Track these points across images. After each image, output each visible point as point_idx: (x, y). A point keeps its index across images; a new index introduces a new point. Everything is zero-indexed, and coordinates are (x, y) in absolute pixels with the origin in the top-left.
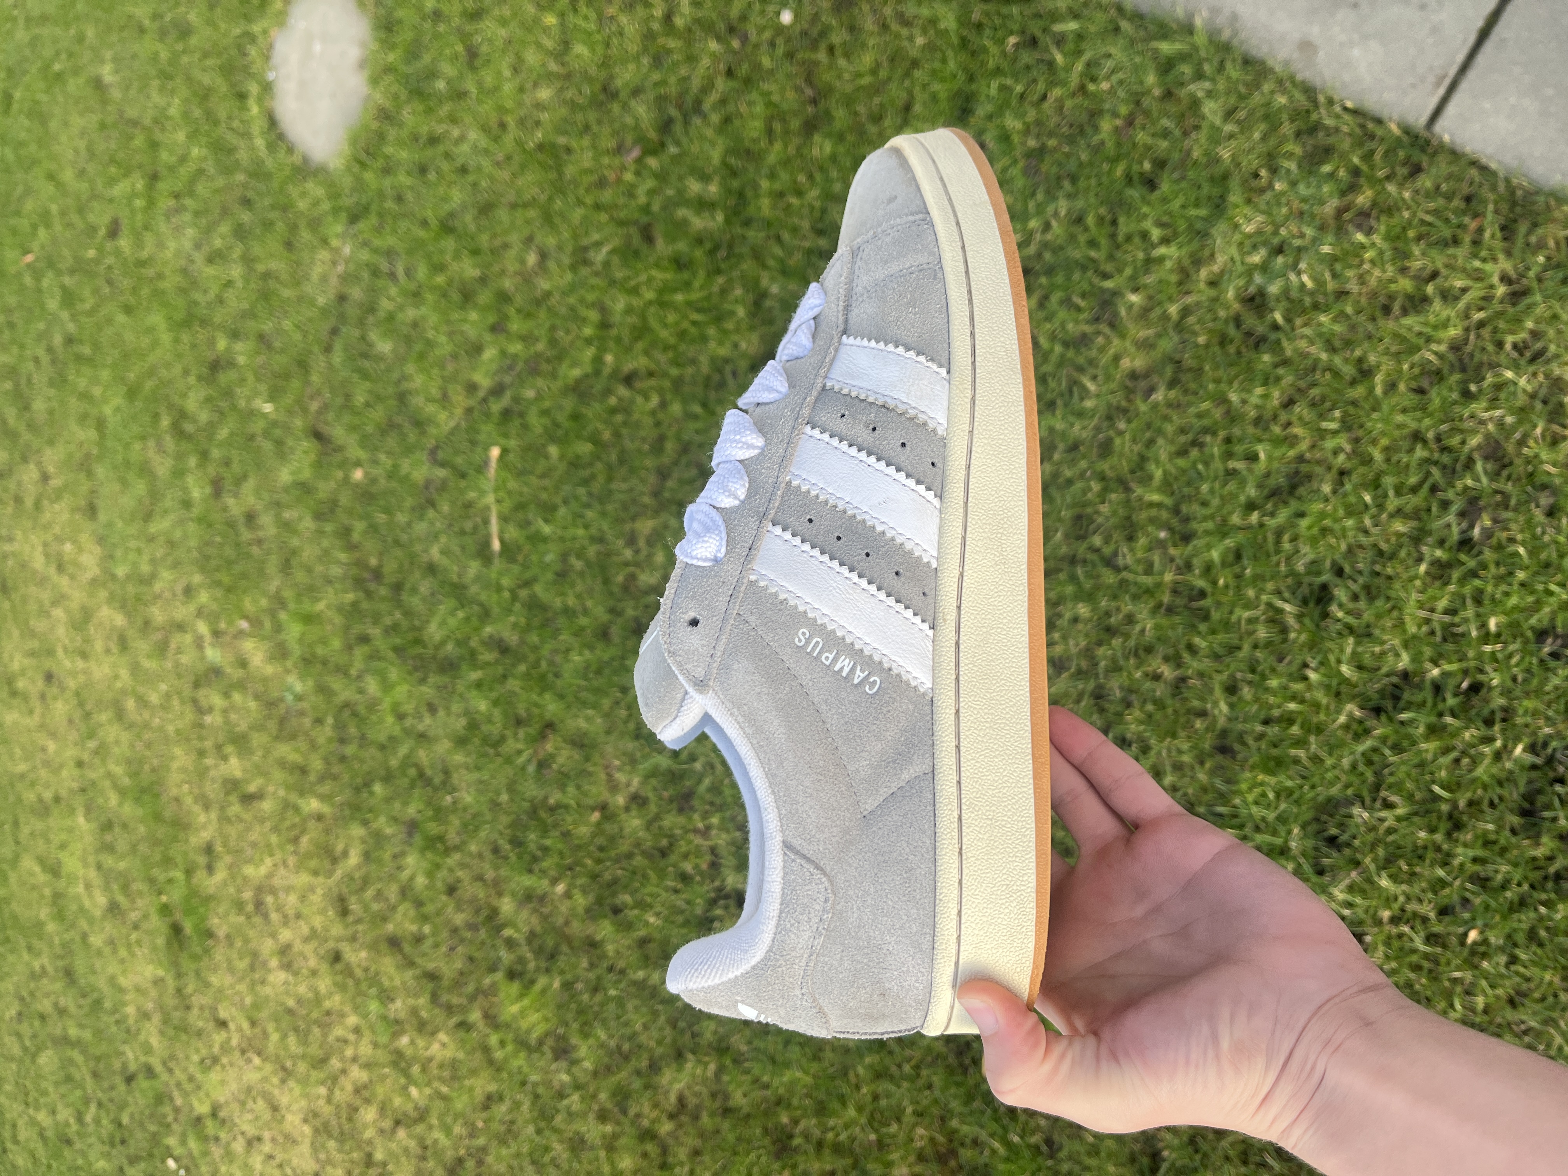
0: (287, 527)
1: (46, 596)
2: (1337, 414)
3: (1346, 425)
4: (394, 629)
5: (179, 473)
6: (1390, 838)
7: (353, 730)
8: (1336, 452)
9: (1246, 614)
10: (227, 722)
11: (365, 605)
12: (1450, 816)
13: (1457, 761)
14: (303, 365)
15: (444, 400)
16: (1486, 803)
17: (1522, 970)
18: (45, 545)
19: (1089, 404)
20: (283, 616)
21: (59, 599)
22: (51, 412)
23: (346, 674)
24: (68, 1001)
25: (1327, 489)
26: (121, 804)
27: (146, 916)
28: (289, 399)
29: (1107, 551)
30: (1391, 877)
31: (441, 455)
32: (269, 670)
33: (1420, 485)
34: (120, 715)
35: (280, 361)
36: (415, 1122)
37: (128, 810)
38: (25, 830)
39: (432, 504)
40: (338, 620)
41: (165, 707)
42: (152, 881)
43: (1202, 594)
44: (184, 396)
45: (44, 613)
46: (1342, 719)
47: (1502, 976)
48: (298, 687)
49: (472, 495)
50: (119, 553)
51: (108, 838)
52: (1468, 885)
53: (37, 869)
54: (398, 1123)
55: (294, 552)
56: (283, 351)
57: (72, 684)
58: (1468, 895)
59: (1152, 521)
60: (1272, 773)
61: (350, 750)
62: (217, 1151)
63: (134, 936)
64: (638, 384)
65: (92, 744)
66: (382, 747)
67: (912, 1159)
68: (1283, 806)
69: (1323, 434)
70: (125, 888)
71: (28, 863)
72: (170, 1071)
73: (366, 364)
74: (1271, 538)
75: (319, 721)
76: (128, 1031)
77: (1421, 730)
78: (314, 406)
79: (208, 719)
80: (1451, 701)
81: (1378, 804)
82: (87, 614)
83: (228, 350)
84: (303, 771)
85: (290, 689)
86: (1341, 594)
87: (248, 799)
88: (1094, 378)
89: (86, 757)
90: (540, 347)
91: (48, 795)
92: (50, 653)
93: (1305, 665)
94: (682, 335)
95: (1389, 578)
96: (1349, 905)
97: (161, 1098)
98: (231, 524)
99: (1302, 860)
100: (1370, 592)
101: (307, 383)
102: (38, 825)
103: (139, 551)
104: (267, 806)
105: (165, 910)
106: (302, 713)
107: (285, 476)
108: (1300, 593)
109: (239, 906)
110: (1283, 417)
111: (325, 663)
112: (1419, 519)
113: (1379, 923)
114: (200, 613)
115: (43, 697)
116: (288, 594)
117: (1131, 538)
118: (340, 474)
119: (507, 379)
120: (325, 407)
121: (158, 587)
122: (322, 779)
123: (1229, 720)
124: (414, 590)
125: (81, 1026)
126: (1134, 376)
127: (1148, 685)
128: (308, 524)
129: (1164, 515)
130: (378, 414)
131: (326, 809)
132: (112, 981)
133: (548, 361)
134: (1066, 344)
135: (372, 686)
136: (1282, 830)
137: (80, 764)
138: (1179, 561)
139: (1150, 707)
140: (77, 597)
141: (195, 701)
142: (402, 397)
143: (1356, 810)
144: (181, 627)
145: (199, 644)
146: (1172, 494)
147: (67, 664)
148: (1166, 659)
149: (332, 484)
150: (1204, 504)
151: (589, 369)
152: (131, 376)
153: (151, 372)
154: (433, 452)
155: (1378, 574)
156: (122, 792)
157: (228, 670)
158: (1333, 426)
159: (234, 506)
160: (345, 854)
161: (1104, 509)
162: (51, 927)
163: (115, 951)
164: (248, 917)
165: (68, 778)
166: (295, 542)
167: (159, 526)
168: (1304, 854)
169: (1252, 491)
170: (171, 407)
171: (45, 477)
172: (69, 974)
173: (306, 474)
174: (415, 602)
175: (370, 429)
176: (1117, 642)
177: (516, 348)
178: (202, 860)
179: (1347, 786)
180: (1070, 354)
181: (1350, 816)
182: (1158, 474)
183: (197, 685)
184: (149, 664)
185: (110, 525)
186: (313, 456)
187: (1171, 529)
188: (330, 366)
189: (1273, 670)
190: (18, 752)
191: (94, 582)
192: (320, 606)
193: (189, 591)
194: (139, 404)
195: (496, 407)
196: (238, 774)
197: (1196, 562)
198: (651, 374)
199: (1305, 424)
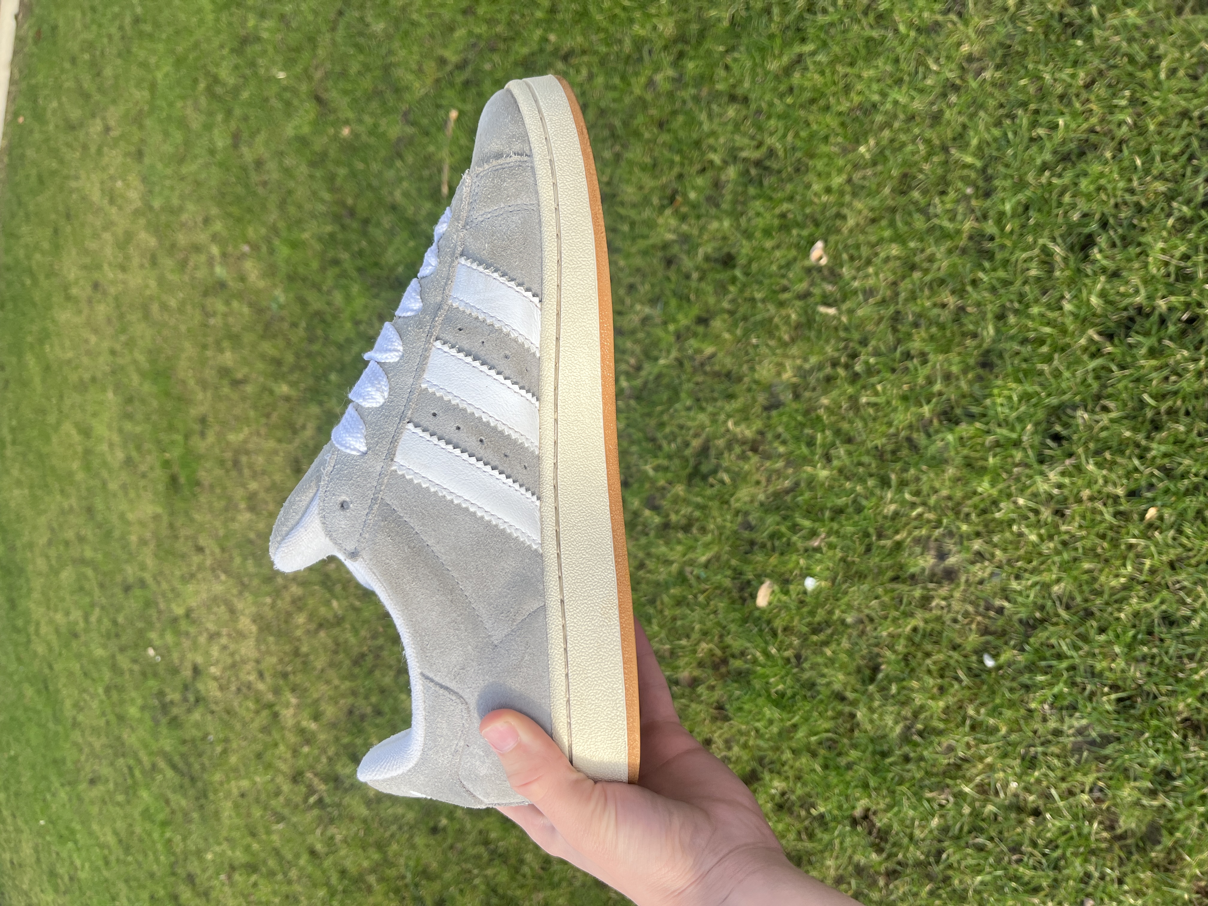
0: (288, 172)
1: (98, 223)
2: (1127, 93)
3: (1133, 101)
4: (361, 253)
5: (208, 127)
6: (1104, 434)
7: (319, 332)
8: (1120, 125)
9: (1025, 255)
10: (226, 324)
11: (340, 236)
12: (1152, 421)
13: (1166, 378)
14: (312, 40)
15: (420, 72)
16: (1182, 411)
17: (1185, 541)
18: (102, 183)
19: (929, 82)
20: (277, 242)
21: (108, 226)
22: (116, 77)
23: (320, 290)
24: (88, 532)
25: (1108, 155)
26: (141, 384)
27: (152, 468)
28: (298, 69)
29: (923, 202)
30: (1096, 464)
31: (411, 117)
32: (261, 284)
33: (1182, 153)
34: (146, 315)
35: (294, 38)
36: (333, 626)
37: (147, 388)
38: (68, 402)
39: (400, 156)
40: (318, 247)
41: (181, 310)
42: (158, 442)
43: (992, 238)
44: (217, 65)
45: (96, 236)
46: (1083, 341)
47: (1168, 545)
48: (282, 299)
49: (431, 149)
50: (157, 189)
51: (130, 409)
52: (1156, 472)
53: (74, 432)
54: (320, 626)
55: (290, 192)
56: (298, 29)
57: (112, 290)
58: (1154, 480)
59: (962, 179)
60: (1019, 381)
61: (316, 347)
62: (186, 643)
63: (142, 483)
64: (574, 61)
65: (123, 338)
66: (340, 347)
67: (694, 665)
68: (1023, 408)
69: (1112, 109)
70: (139, 448)
71: (68, 427)
72: (158, 583)
73: (362, 40)
74: (1054, 196)
75: (294, 325)
76: (130, 554)
77: (1143, 351)
78: (318, 75)
79: (212, 321)
80: (1172, 329)
81: (1097, 409)
82: (129, 236)
83: (256, 27)
84: (278, 362)
85: (275, 299)
86: (1102, 240)
87: (236, 383)
88: (937, 60)
89: (118, 347)
90: (500, 29)
91: (87, 376)
92: (98, 267)
93: (1062, 297)
94: (613, 18)
95: (1143, 230)
96: (1060, 486)
97: (148, 604)
98: (244, 169)
99: (1030, 452)
100: (1126, 242)
101: (314, 56)
102: (77, 398)
103: (172, 188)
104: (249, 389)
105: (166, 464)
106: (282, 319)
107: (290, 131)
108: (1069, 240)
109: (222, 463)
110: (1084, 95)
111: (304, 280)
112: (1176, 182)
113: (1079, 501)
114: (215, 238)
115: (90, 301)
116: (281, 225)
117: (943, 193)
118: (331, 131)
119: (471, 55)
120: (327, 75)
121: (184, 217)
122: (292, 371)
123: (994, 341)
124: (378, 224)
125: (95, 550)
126: (970, 58)
127: (936, 311)
128: (304, 169)
129: (973, 175)
130: (367, 83)
131: (293, 393)
132: (122, 517)
133: (505, 40)
134: (919, 30)
135: (338, 298)
136: (1018, 428)
137: (113, 352)
138: (979, 214)
139: (934, 330)
140: (122, 223)
141: (203, 307)
142: (387, 69)
143: (1080, 413)
144: (197, 248)
145: (210, 262)
146: (982, 157)
147: (111, 275)
148: (953, 292)
149: (325, 139)
150: (1007, 166)
151: (535, 47)
152: (180, 49)
153: (196, 45)
154: (405, 114)
155: (1135, 226)
156: (143, 375)
157: (231, 283)
158: (1124, 103)
159: (248, 154)
160: (304, 427)
161: (926, 167)
162: (80, 476)
163: (126, 494)
164: (227, 471)
165: (103, 363)
166: (292, 184)
167: (190, 168)
168: (1032, 447)
169: (1047, 156)
170: (207, 74)
171: (107, 129)
172: (90, 510)
173: (306, 130)
174: (377, 234)
175: (358, 94)
176: (917, 275)
177: (481, 29)
178: (197, 427)
179: (1075, 395)
180: (921, 39)
181: (1074, 417)
182: (974, 142)
183: (206, 294)
184: (172, 277)
185: (152, 167)
186: (312, 116)
187: (977, 188)
188: (334, 43)
189: (1037, 301)
190: (67, 343)
191: (137, 213)
192: (306, 236)
193: (207, 221)
194: (183, 71)
195: (460, 78)
196: (230, 363)
197: (991, 213)
198: (584, 52)
199: (1099, 99)
